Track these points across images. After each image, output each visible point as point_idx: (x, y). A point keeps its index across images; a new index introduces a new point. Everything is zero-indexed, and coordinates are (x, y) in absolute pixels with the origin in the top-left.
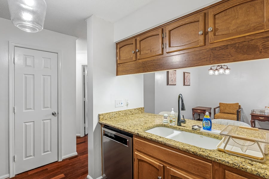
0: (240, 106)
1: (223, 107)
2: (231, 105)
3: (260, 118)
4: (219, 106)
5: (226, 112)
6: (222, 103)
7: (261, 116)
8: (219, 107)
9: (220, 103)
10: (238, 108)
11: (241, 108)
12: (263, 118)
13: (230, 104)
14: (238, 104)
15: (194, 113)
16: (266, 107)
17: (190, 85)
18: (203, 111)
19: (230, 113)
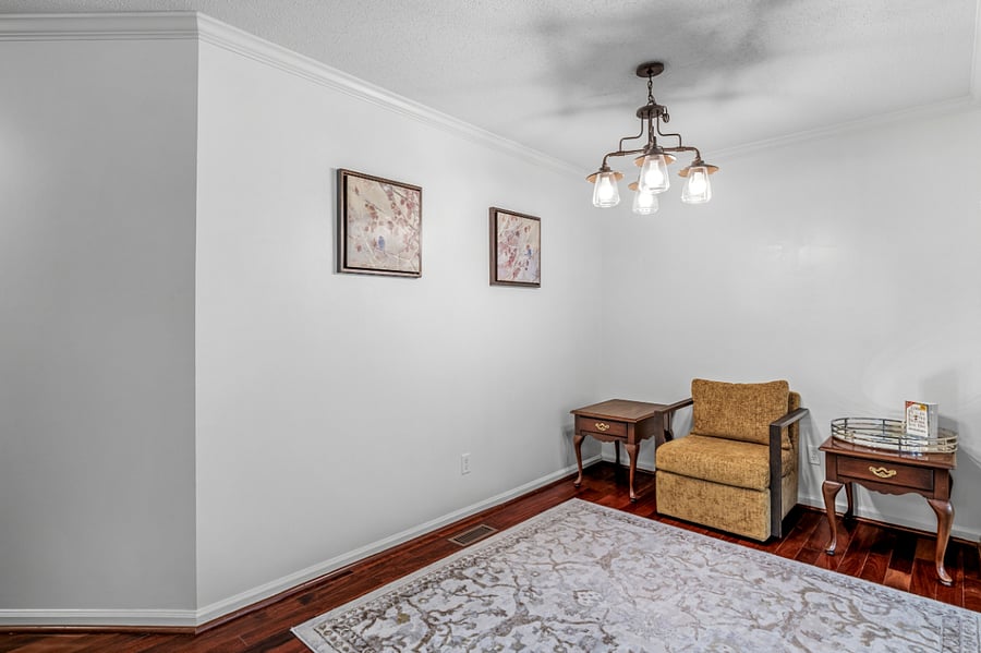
0: (793, 398)
1: (709, 402)
2: (747, 392)
3: (874, 470)
4: (689, 395)
5: (722, 432)
6: (706, 382)
7: (877, 462)
8: (691, 403)
9: (695, 382)
10: (783, 409)
11: (800, 410)
12: (892, 473)
13: (745, 387)
14: (784, 384)
15: (580, 437)
16: (908, 404)
17: (538, 285)
18: (623, 427)
19: (740, 436)
